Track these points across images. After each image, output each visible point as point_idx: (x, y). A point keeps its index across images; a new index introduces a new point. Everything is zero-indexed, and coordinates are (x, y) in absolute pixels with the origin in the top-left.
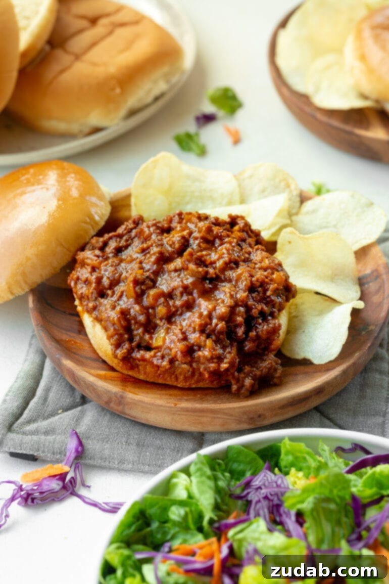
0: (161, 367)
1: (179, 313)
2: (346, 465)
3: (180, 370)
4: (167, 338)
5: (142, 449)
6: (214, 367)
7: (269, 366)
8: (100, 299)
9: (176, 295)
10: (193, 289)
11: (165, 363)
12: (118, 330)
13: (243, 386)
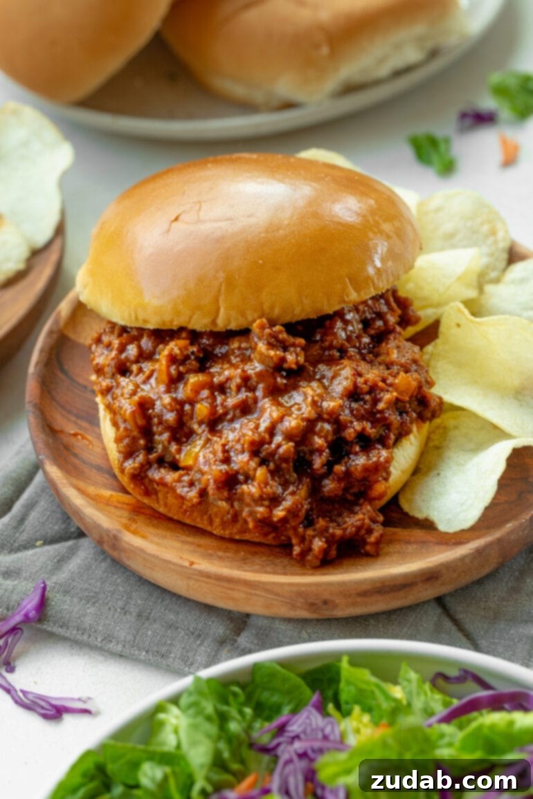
0: (186, 500)
1: (229, 417)
2: (446, 704)
3: (215, 510)
4: (201, 454)
5: (143, 624)
6: (262, 513)
7: (358, 523)
8: (119, 376)
9: (230, 388)
10: (258, 383)
11: (193, 494)
12: (131, 431)
13: (310, 549)
